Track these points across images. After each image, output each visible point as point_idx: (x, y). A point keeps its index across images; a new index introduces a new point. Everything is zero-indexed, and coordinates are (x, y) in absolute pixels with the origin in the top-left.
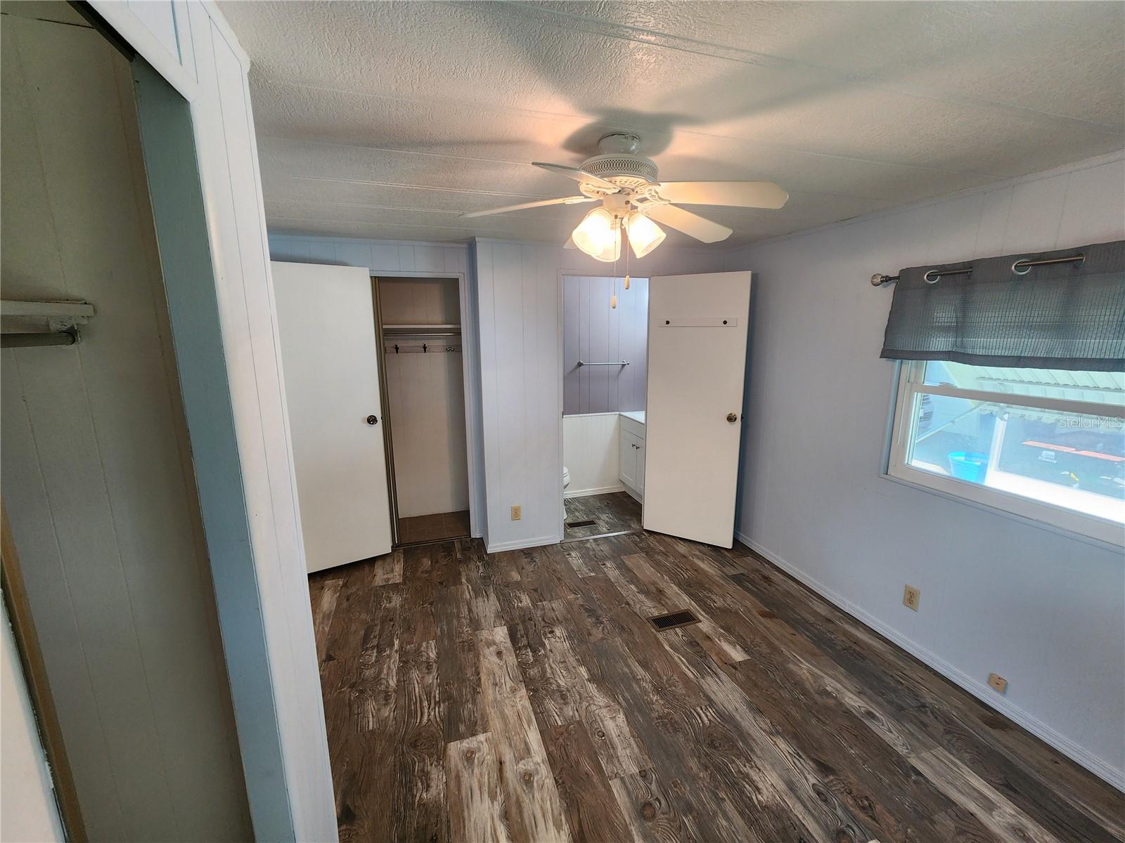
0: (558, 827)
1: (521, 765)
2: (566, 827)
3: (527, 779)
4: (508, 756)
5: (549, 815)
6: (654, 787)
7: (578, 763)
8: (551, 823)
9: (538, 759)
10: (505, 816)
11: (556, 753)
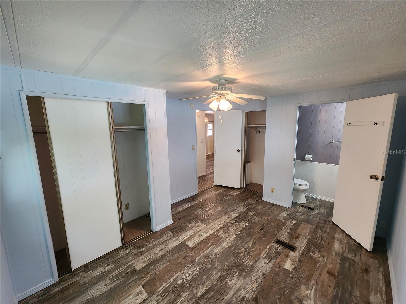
0: (193, 244)
1: (202, 233)
2: (194, 245)
3: (200, 235)
4: (203, 231)
5: (195, 242)
6: (214, 257)
7: (210, 241)
8: (194, 242)
9: (206, 235)
10: (191, 236)
11: (210, 237)
